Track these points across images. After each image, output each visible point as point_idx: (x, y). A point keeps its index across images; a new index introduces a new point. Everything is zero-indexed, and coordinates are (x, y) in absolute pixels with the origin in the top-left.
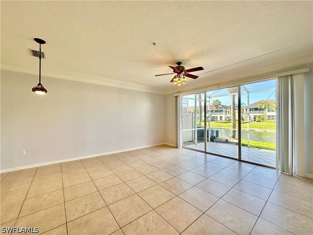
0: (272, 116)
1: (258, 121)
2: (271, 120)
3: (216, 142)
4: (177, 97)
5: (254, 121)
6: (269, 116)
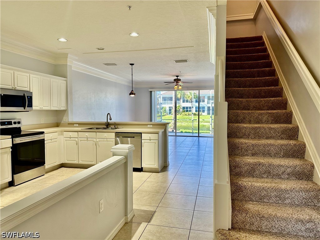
0: (186, 107)
2: (186, 113)
4: (151, 92)
6: (184, 108)
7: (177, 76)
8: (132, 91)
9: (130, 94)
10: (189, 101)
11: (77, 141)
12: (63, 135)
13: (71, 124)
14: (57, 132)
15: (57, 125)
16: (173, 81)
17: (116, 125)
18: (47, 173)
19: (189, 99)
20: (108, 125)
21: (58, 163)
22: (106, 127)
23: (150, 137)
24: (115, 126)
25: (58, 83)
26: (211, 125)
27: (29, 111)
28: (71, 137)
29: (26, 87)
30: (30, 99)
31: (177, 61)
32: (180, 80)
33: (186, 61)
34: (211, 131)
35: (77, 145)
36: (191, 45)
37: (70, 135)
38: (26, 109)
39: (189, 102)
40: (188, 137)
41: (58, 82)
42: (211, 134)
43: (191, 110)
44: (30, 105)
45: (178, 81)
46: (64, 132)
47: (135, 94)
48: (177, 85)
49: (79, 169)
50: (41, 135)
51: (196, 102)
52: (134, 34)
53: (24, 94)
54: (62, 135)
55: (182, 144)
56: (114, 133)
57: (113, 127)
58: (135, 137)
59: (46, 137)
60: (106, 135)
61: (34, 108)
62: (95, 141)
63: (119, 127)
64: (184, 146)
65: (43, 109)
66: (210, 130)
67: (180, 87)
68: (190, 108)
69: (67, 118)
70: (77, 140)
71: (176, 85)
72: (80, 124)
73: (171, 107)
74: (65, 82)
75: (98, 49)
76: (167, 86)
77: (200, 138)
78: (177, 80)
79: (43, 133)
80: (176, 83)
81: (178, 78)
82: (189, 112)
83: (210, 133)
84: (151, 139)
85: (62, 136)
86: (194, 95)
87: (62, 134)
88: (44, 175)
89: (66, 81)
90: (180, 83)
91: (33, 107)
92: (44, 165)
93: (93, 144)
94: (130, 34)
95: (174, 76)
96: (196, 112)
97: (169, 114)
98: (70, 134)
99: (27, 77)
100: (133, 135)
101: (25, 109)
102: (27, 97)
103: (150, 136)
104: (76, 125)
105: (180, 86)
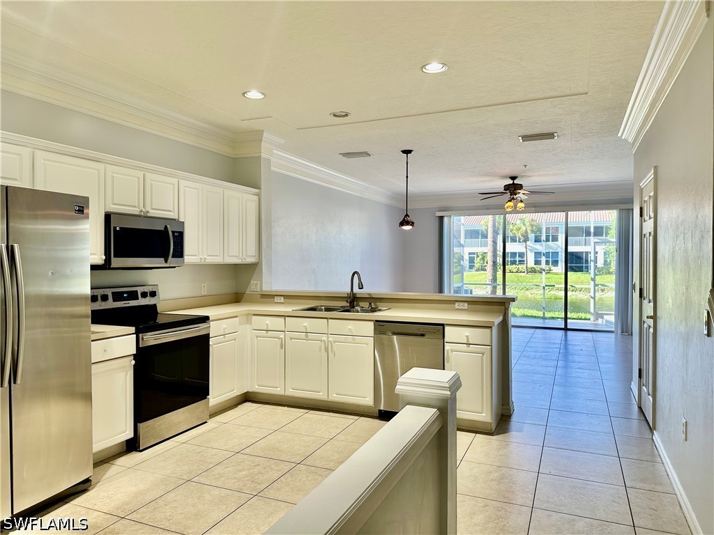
4: (441, 218)
7: (513, 178)
8: (407, 215)
9: (402, 224)
10: (520, 239)
11: (282, 339)
12: (251, 324)
13: (268, 297)
14: (237, 317)
15: (237, 298)
16: (502, 190)
17: (374, 303)
18: (212, 415)
19: (519, 235)
20: (352, 302)
21: (237, 391)
22: (348, 305)
23: (467, 337)
24: (370, 304)
25: (241, 201)
26: (592, 301)
27: (175, 267)
28: (269, 329)
29: (171, 211)
30: (179, 237)
31: (526, 138)
32: (520, 187)
33: (550, 136)
34: (592, 314)
35: (282, 349)
36: (582, 91)
37: (267, 324)
38: (169, 261)
39: (519, 242)
40: (538, 330)
41: (240, 198)
42: (592, 321)
43: (524, 261)
44: (179, 253)
45: (515, 189)
46: (254, 317)
47: (413, 223)
48: (513, 199)
49: (286, 408)
50: (203, 326)
51: (535, 241)
52: (434, 68)
53: (166, 227)
54: (247, 323)
55: (527, 349)
56: (372, 323)
57: (365, 305)
58: (427, 336)
59: (214, 329)
60: (350, 326)
61: (188, 258)
62: (324, 340)
63: (381, 305)
64: (537, 357)
65: (207, 261)
66: (589, 312)
67: (521, 205)
68: (521, 255)
69: (259, 283)
70: (282, 336)
71: (510, 201)
72: (289, 297)
73: (474, 253)
74: (256, 198)
75: (335, 115)
76: (487, 202)
77: (569, 333)
78: (513, 189)
79: (205, 319)
80: (511, 195)
81: (516, 182)
82: (519, 266)
83: (589, 319)
84: (471, 342)
85: (248, 325)
86: (532, 226)
87: (249, 322)
88: (206, 422)
89: (258, 195)
90: (521, 195)
91: (185, 257)
92: (206, 398)
93: (320, 348)
94: (424, 66)
95: (504, 177)
96: (535, 264)
97: (470, 268)
98: (268, 322)
99: (174, 188)
100: (422, 329)
101: (166, 261)
102: (173, 232)
103: (467, 334)
104: (279, 298)
105: (521, 201)
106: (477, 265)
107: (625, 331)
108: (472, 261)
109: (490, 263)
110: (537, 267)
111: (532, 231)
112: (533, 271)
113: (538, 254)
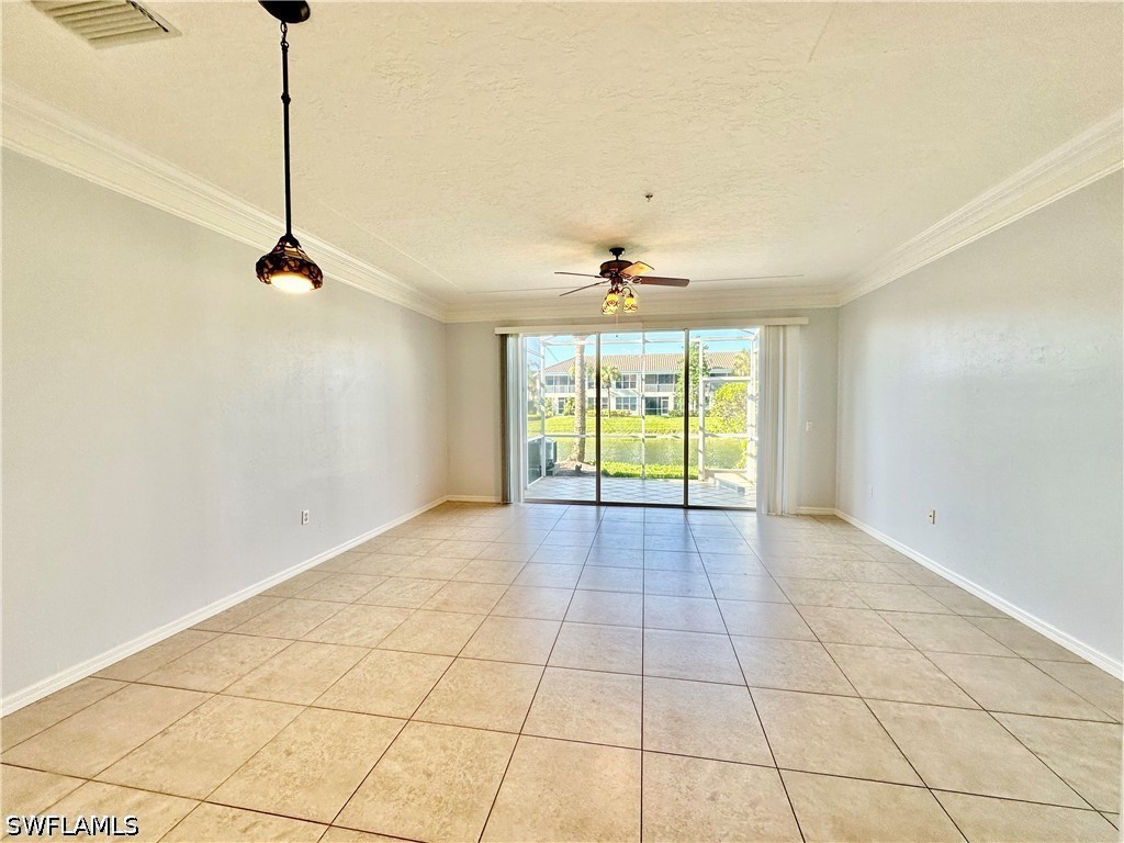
1: (567, 414)
3: (557, 475)
4: (504, 337)
5: (561, 412)
7: (617, 251)
45: (621, 270)
48: (617, 290)
67: (631, 302)
78: (616, 269)
80: (613, 283)
105: (631, 296)
106: (566, 410)
107: (771, 509)
108: (561, 405)
109: (578, 408)
110: (619, 412)
111: (614, 378)
112: (615, 415)
113: (618, 399)
